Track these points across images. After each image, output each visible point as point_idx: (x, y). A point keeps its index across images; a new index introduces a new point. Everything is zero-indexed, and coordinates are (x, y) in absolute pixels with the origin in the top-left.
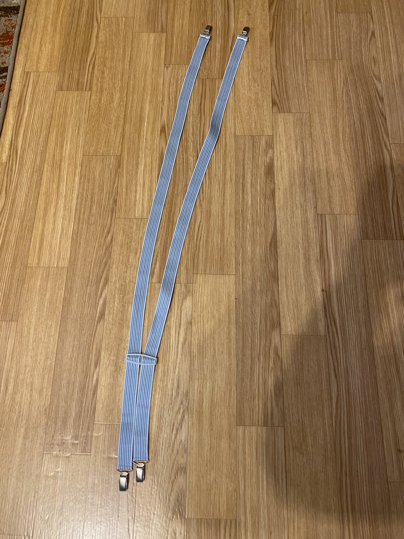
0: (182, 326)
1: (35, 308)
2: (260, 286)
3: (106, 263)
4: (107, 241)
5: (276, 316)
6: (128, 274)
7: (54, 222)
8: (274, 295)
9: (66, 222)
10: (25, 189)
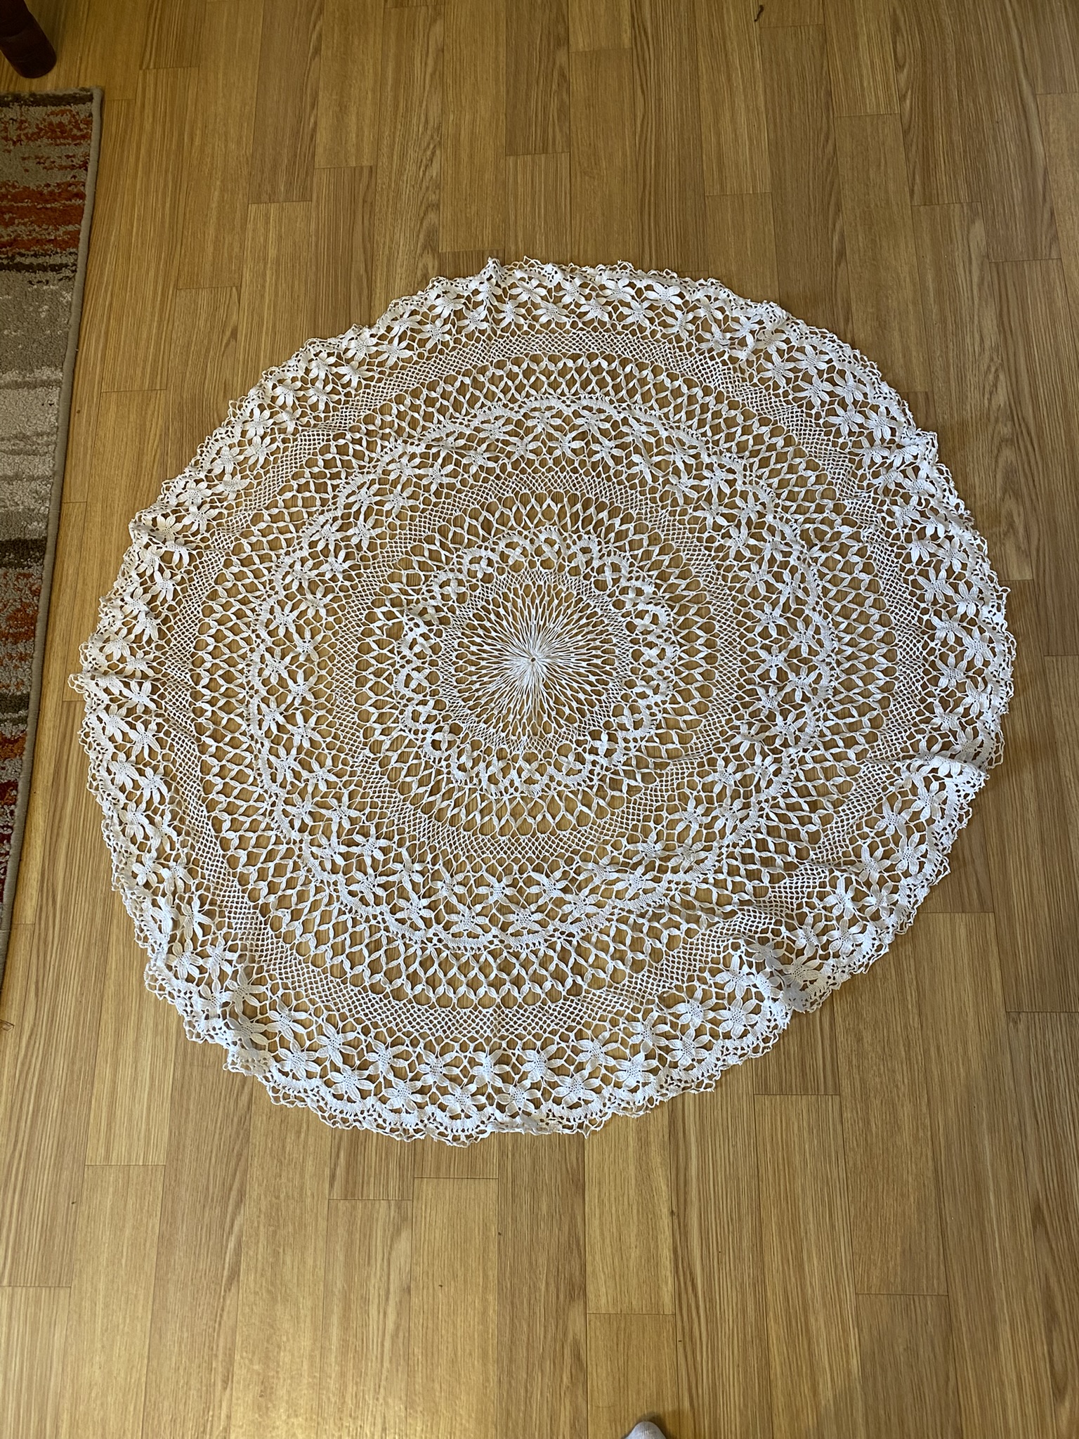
0: (391, 1296)
1: (104, 1259)
2: (549, 1207)
3: (240, 1155)
4: (240, 1105)
5: (577, 1273)
6: (284, 1180)
7: (136, 1062)
8: (576, 1226)
9: (160, 1063)
10: (74, 983)
